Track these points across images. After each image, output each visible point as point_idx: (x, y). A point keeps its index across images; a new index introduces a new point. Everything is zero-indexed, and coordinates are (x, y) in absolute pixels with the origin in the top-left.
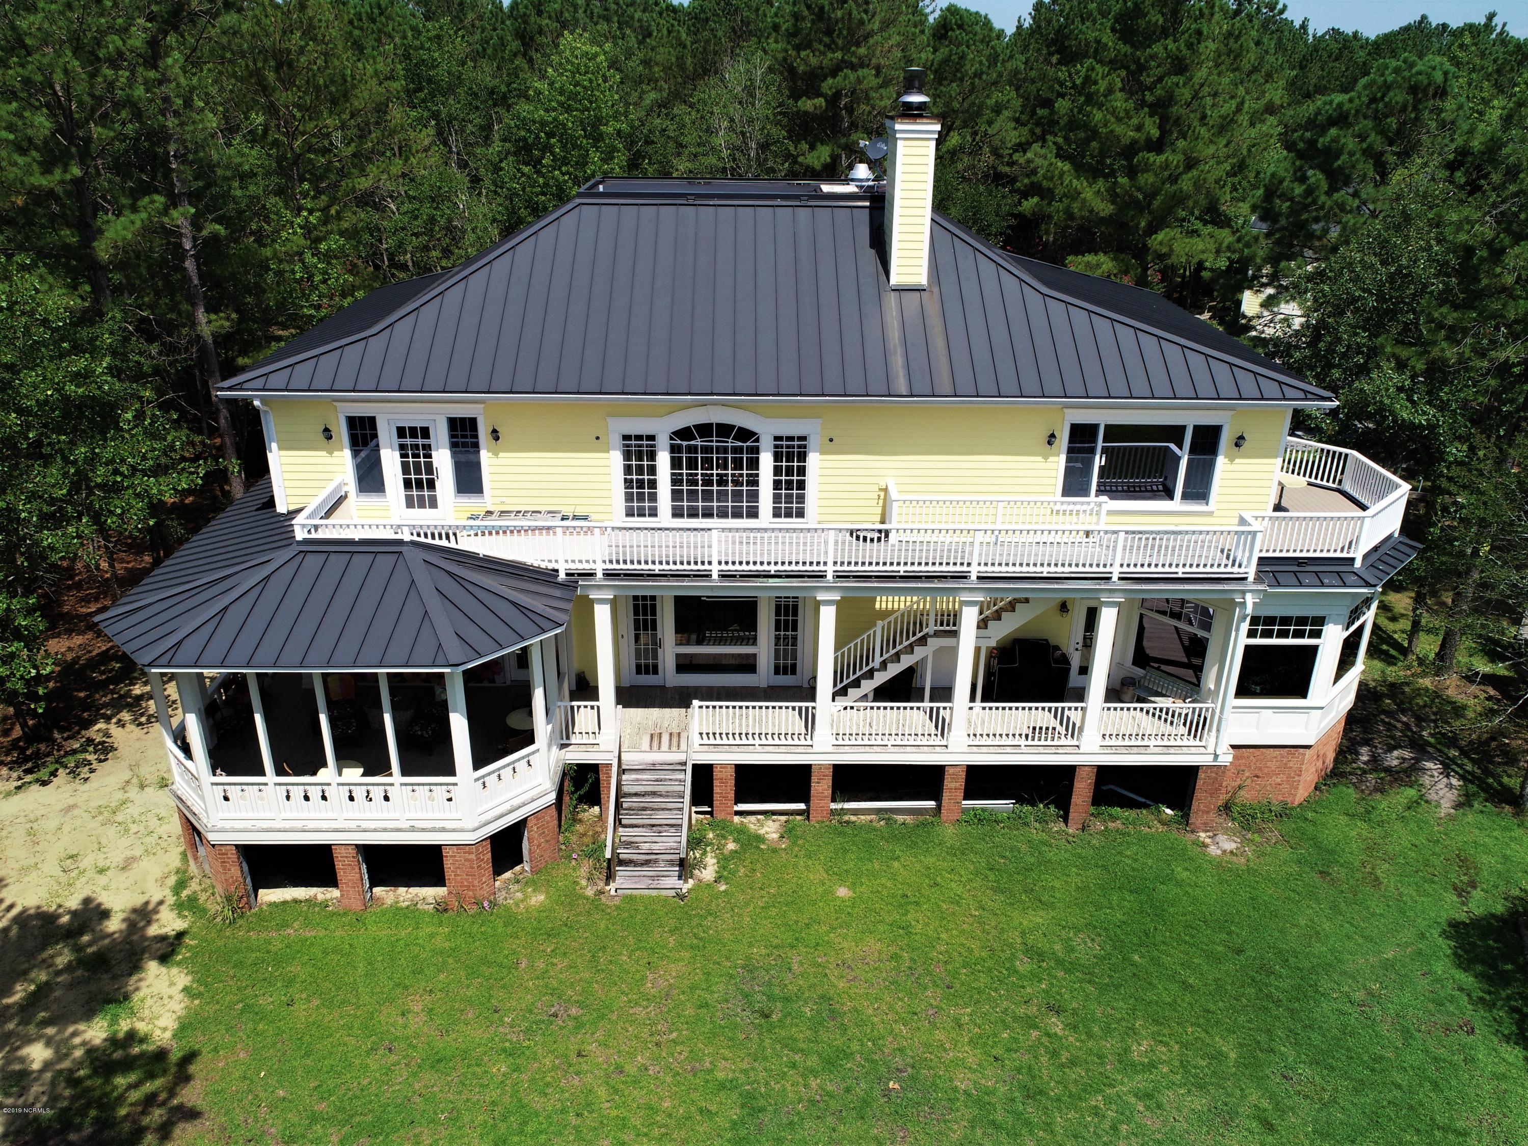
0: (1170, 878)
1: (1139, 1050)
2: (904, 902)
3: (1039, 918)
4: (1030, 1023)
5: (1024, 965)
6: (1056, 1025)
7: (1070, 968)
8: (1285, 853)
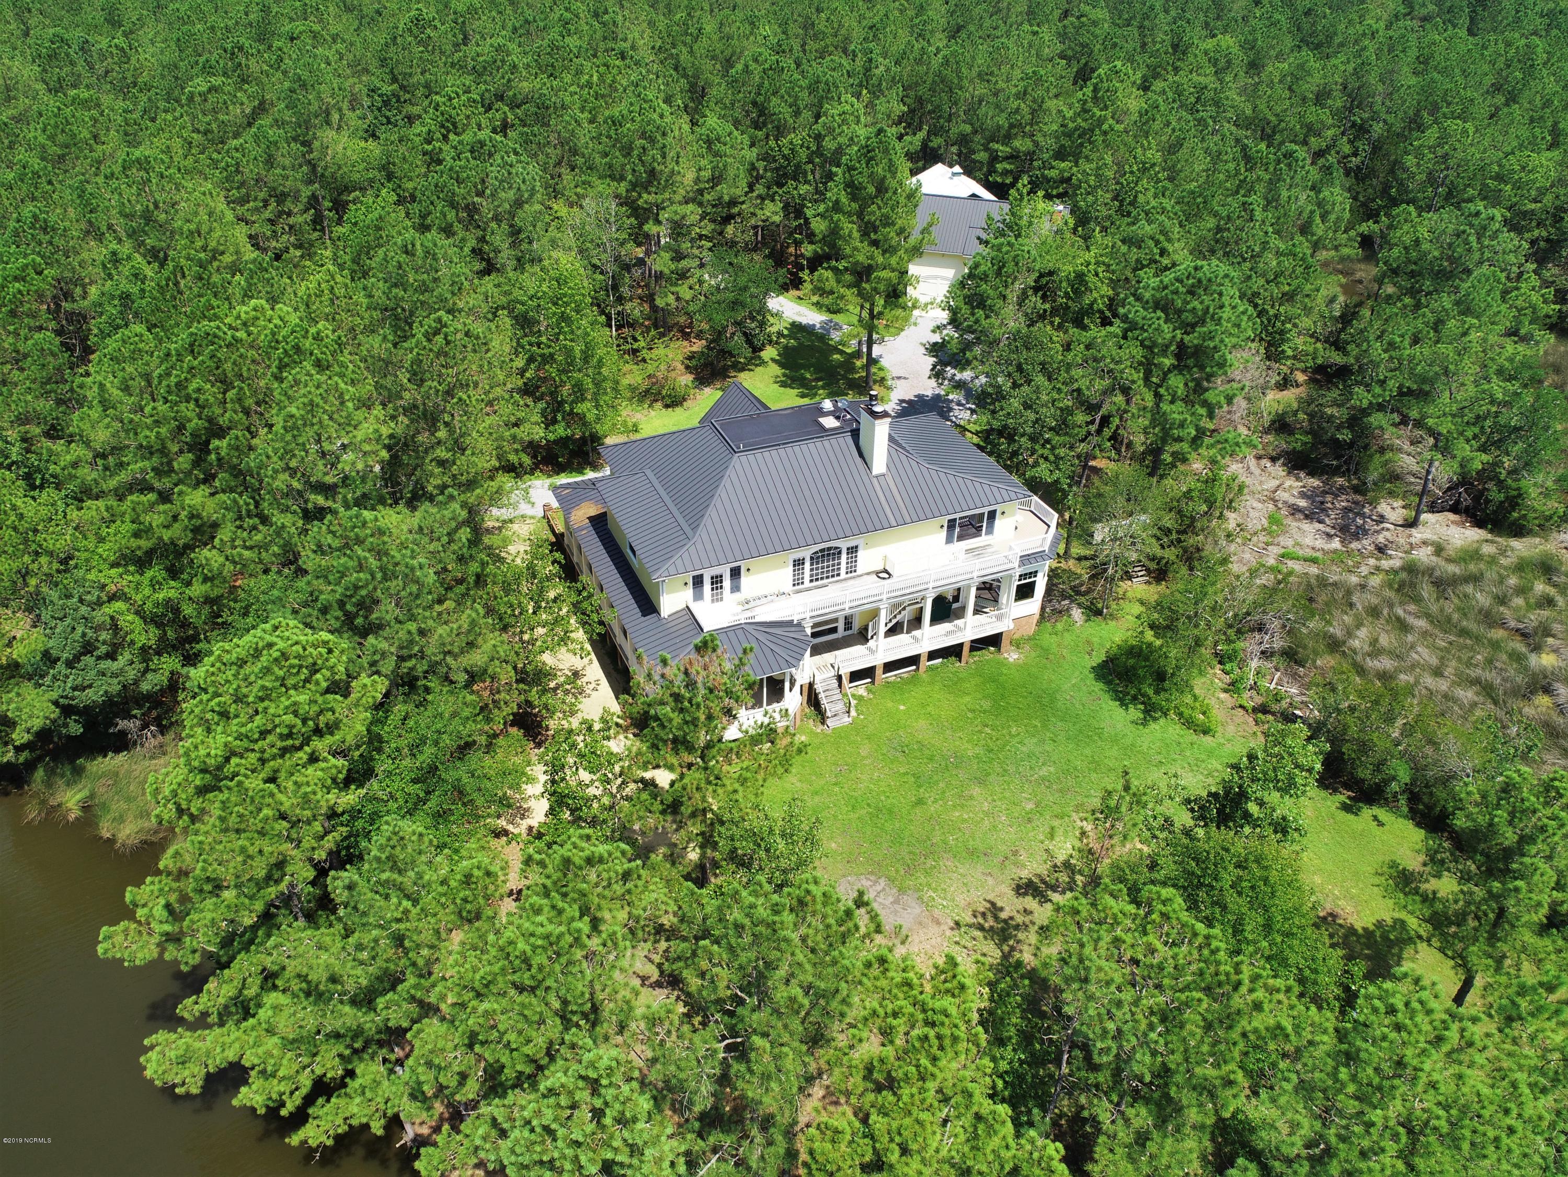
0: (1002, 674)
1: (1014, 730)
2: (924, 706)
3: (967, 699)
4: (980, 732)
5: (970, 715)
6: (988, 730)
7: (985, 712)
8: (1033, 654)
